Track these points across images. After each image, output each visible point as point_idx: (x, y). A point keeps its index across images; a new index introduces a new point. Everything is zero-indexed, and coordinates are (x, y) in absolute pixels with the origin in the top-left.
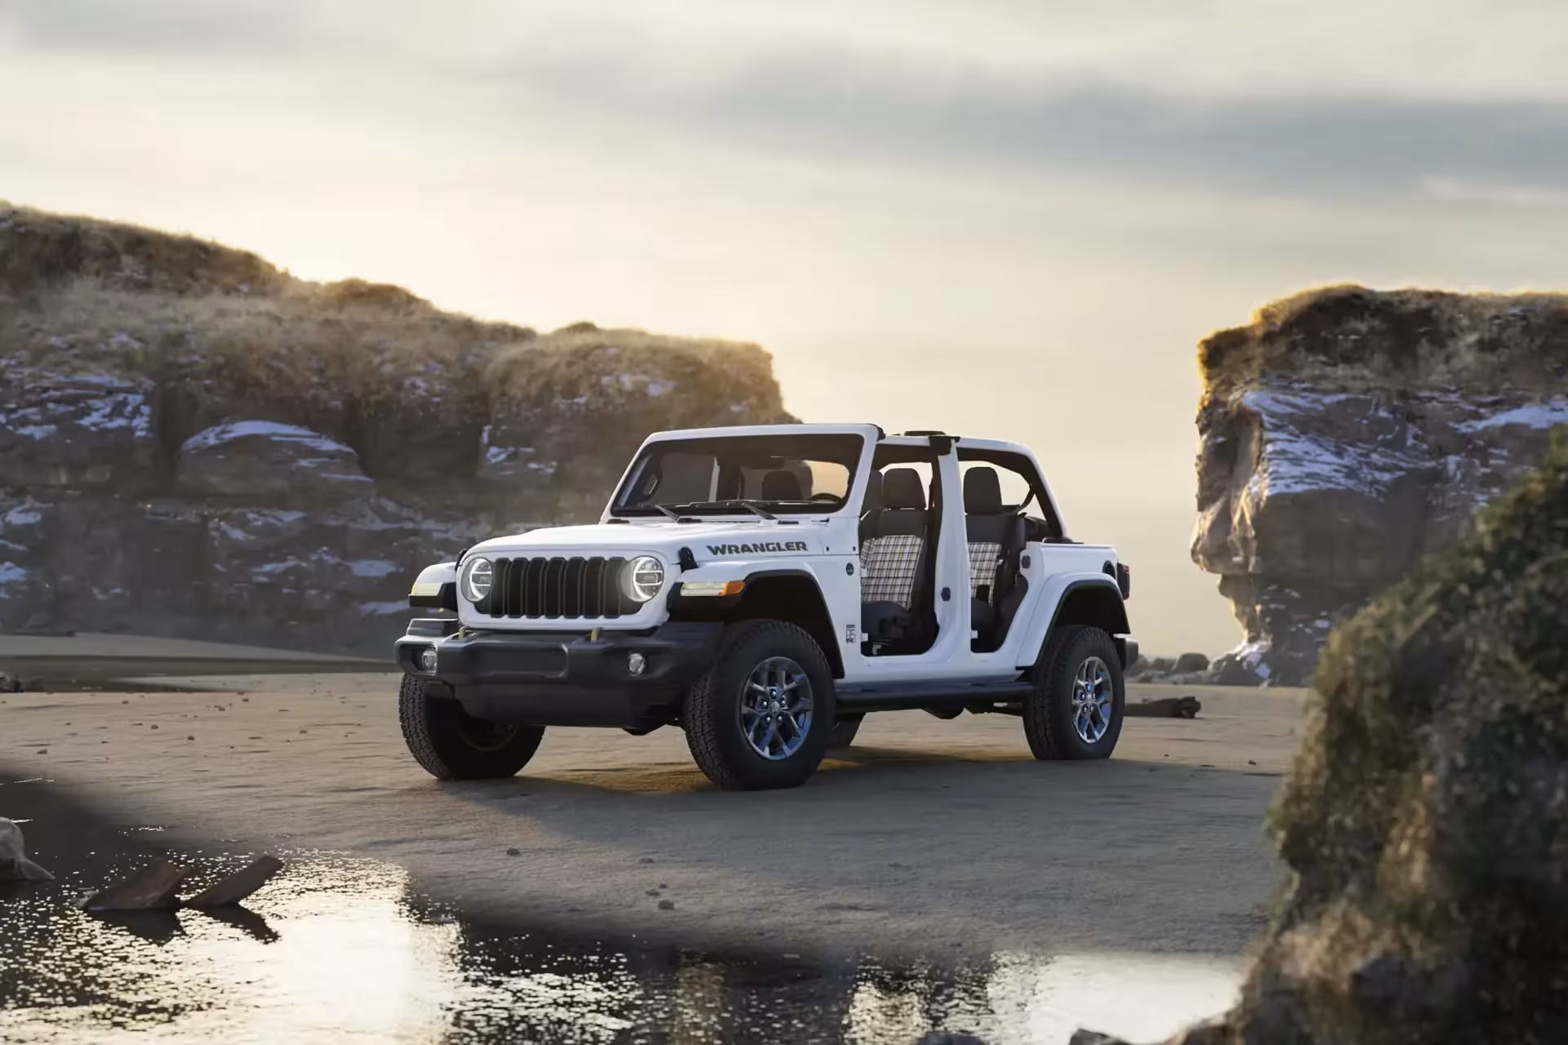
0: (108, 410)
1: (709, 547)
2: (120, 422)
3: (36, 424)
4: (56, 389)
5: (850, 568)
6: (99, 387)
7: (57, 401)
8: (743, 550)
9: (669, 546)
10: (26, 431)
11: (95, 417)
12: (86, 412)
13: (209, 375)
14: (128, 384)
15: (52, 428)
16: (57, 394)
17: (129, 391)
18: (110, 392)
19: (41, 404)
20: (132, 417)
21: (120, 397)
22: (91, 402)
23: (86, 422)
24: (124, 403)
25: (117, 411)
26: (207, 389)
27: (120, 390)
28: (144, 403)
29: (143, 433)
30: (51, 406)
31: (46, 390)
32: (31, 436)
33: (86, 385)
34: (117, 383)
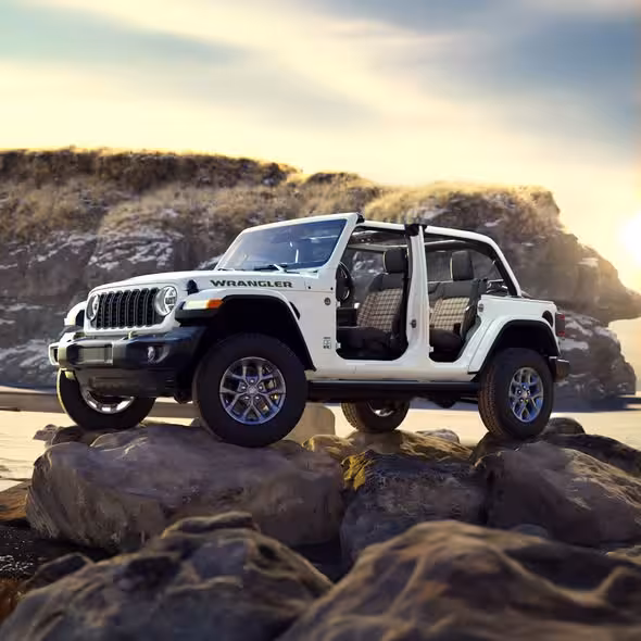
0: (146, 251)
1: (212, 282)
2: (151, 258)
3: (110, 262)
4: (120, 241)
5: (327, 301)
6: (142, 239)
7: (120, 248)
8: (239, 284)
9: (182, 280)
10: (103, 266)
11: (137, 256)
12: (134, 254)
13: (211, 229)
14: (162, 236)
15: (116, 263)
16: (119, 244)
17: (161, 240)
18: (149, 242)
19: (112, 250)
20: (160, 254)
21: (155, 244)
22: (137, 248)
23: (131, 259)
24: (157, 247)
25: (151, 252)
26: (211, 238)
27: (156, 240)
28: (170, 247)
29: (163, 264)
30: (117, 251)
31: (116, 242)
32: (106, 269)
33: (135, 238)
34: (155, 236)
